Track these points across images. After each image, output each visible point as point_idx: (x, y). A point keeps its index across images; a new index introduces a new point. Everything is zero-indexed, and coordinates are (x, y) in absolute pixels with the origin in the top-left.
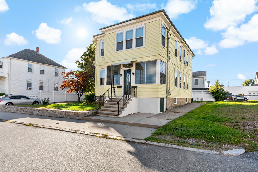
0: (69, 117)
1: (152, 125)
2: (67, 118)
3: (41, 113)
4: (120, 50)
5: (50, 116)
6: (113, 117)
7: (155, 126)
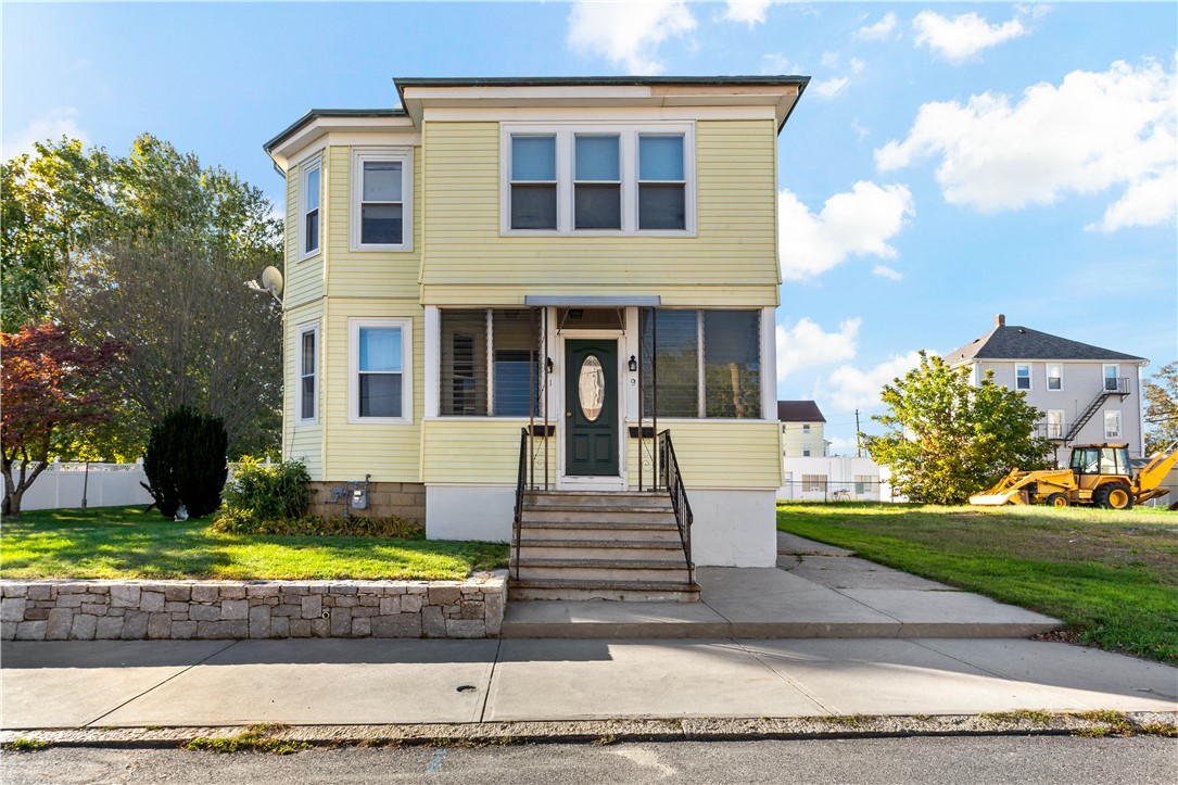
0: (367, 630)
1: (1008, 626)
2: (349, 636)
3: (20, 617)
4: (531, 224)
5: (147, 638)
6: (658, 602)
7: (1025, 625)
